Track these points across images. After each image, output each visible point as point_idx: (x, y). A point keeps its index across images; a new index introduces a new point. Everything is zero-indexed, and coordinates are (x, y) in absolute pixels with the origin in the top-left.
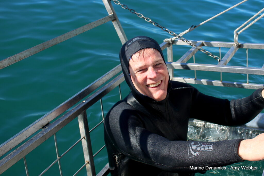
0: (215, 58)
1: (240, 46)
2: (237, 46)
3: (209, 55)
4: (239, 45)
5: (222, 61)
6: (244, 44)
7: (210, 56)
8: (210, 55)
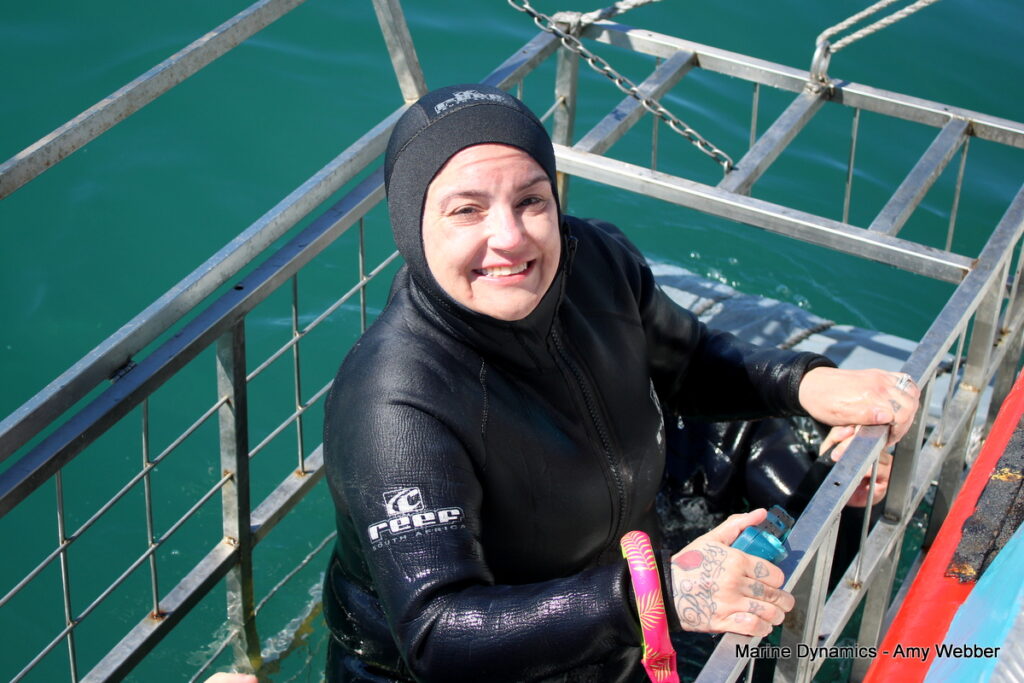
0: (713, 155)
1: (831, 96)
2: (819, 94)
3: (694, 143)
4: (829, 89)
5: (737, 169)
6: (844, 88)
7: (697, 147)
8: (699, 145)
